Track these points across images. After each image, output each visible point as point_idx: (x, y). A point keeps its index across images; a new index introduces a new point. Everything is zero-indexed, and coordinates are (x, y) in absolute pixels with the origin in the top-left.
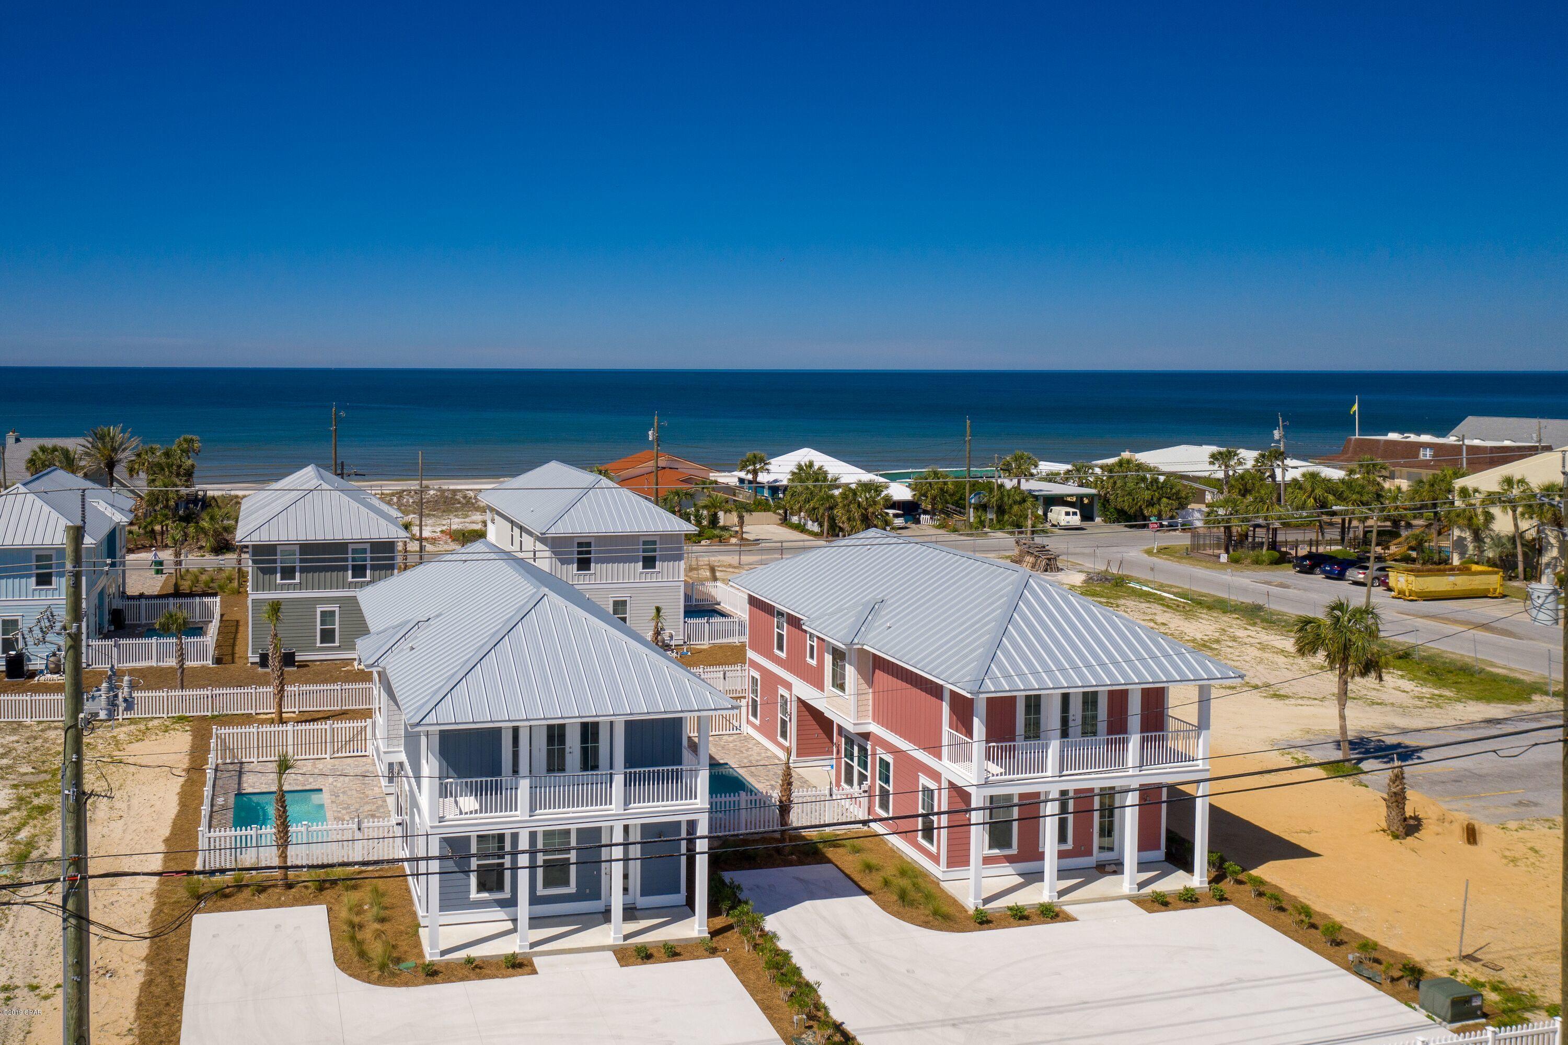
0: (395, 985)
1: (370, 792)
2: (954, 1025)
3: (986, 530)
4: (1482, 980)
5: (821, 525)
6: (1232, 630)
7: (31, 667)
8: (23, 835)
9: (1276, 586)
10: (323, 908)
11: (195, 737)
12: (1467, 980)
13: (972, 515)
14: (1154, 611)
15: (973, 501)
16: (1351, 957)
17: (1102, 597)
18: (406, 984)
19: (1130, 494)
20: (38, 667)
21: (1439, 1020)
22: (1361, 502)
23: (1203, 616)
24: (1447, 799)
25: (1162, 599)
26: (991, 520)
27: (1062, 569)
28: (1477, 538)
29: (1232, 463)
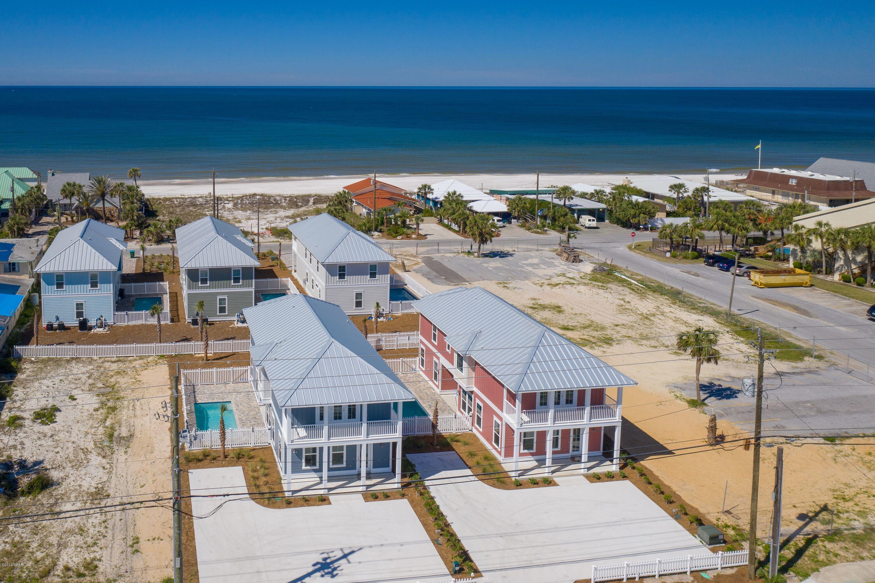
0: (274, 508)
1: (251, 404)
2: (501, 536)
3: (546, 229)
4: (729, 524)
5: (459, 227)
6: (662, 308)
7: (89, 324)
8: (108, 423)
9: (693, 275)
10: (240, 468)
11: (170, 368)
12: (723, 523)
13: (539, 221)
14: (625, 292)
15: (539, 214)
16: (674, 510)
17: (600, 282)
18: (279, 508)
19: (623, 211)
20: (93, 325)
21: (705, 544)
22: (743, 228)
23: (650, 297)
24: (742, 423)
25: (631, 284)
26: (549, 224)
27: (582, 261)
28: (803, 250)
29: (681, 191)
